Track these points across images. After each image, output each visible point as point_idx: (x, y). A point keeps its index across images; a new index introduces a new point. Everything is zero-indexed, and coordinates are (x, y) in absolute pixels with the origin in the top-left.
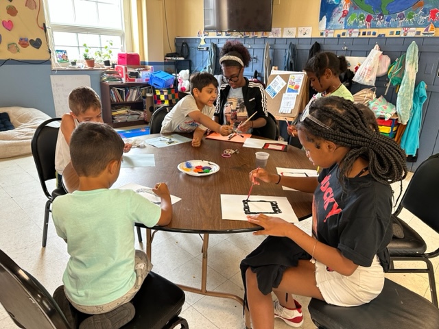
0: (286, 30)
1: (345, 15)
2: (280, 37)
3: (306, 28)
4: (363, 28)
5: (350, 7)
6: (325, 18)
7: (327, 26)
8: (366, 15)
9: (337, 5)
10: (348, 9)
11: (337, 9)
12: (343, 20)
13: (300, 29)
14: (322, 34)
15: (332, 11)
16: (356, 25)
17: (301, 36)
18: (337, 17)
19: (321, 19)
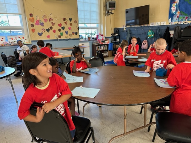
0: (156, 23)
1: (178, 17)
2: (154, 25)
3: (164, 22)
4: (185, 21)
5: (180, 15)
6: (170, 19)
7: (171, 21)
8: (185, 17)
9: (175, 14)
10: (179, 15)
11: (175, 15)
12: (177, 19)
13: (162, 22)
14: (170, 24)
15: (173, 16)
16: (182, 20)
17: (162, 25)
18: (175, 18)
19: (169, 19)
